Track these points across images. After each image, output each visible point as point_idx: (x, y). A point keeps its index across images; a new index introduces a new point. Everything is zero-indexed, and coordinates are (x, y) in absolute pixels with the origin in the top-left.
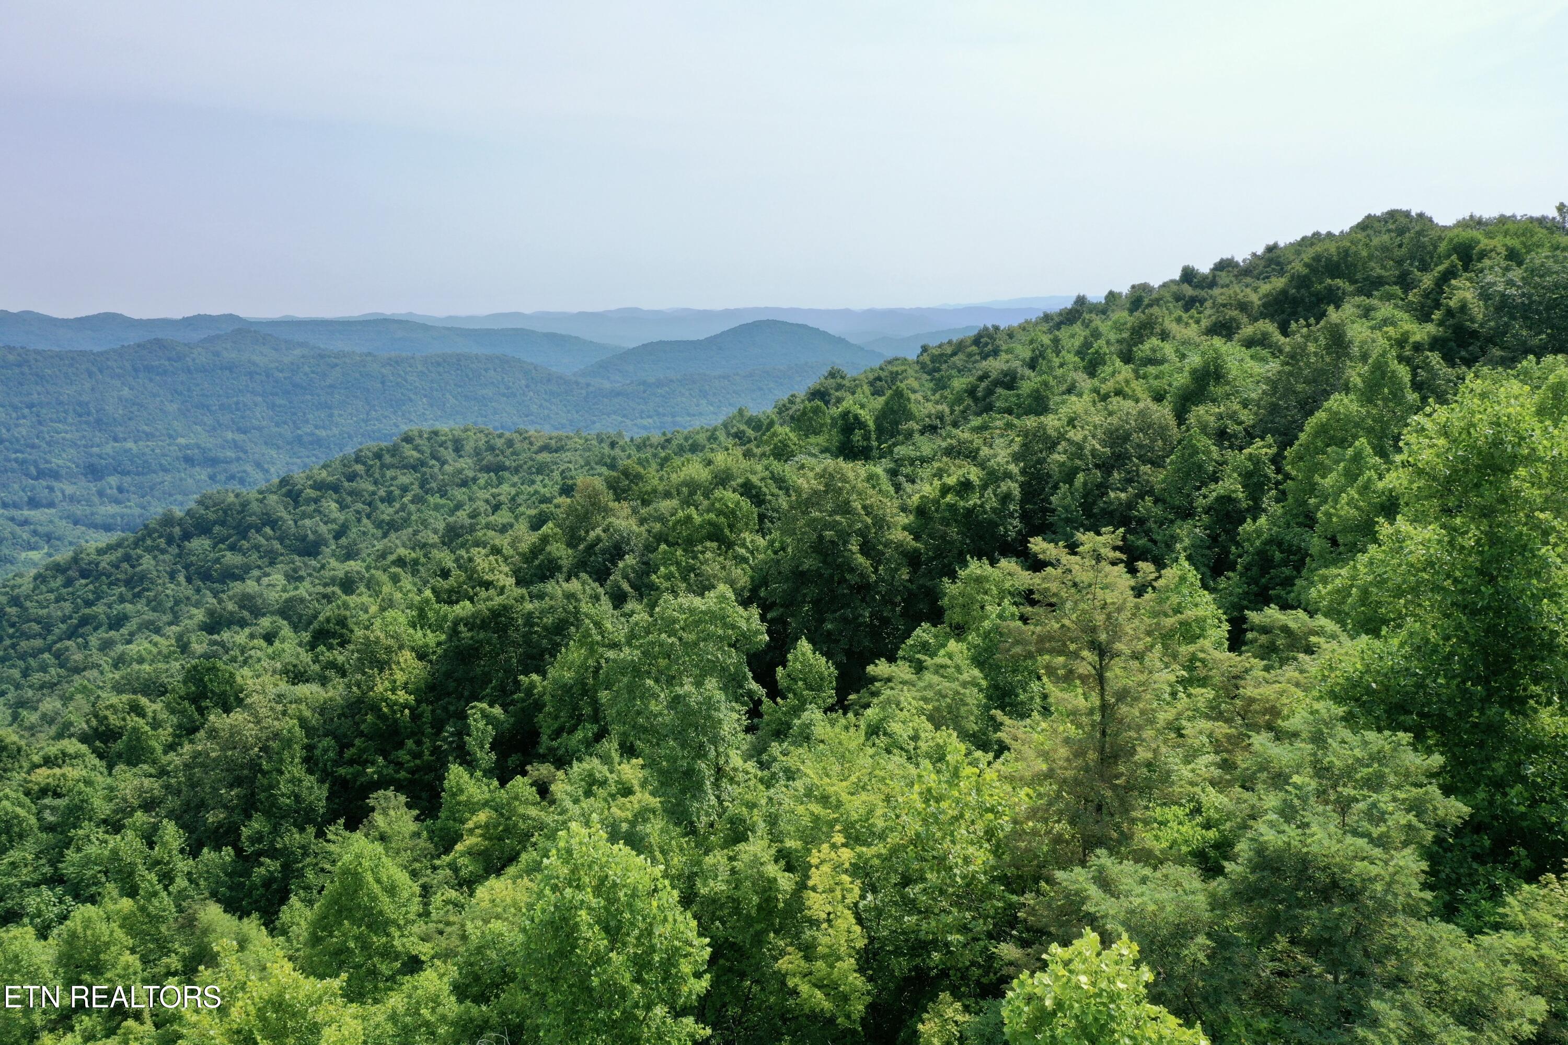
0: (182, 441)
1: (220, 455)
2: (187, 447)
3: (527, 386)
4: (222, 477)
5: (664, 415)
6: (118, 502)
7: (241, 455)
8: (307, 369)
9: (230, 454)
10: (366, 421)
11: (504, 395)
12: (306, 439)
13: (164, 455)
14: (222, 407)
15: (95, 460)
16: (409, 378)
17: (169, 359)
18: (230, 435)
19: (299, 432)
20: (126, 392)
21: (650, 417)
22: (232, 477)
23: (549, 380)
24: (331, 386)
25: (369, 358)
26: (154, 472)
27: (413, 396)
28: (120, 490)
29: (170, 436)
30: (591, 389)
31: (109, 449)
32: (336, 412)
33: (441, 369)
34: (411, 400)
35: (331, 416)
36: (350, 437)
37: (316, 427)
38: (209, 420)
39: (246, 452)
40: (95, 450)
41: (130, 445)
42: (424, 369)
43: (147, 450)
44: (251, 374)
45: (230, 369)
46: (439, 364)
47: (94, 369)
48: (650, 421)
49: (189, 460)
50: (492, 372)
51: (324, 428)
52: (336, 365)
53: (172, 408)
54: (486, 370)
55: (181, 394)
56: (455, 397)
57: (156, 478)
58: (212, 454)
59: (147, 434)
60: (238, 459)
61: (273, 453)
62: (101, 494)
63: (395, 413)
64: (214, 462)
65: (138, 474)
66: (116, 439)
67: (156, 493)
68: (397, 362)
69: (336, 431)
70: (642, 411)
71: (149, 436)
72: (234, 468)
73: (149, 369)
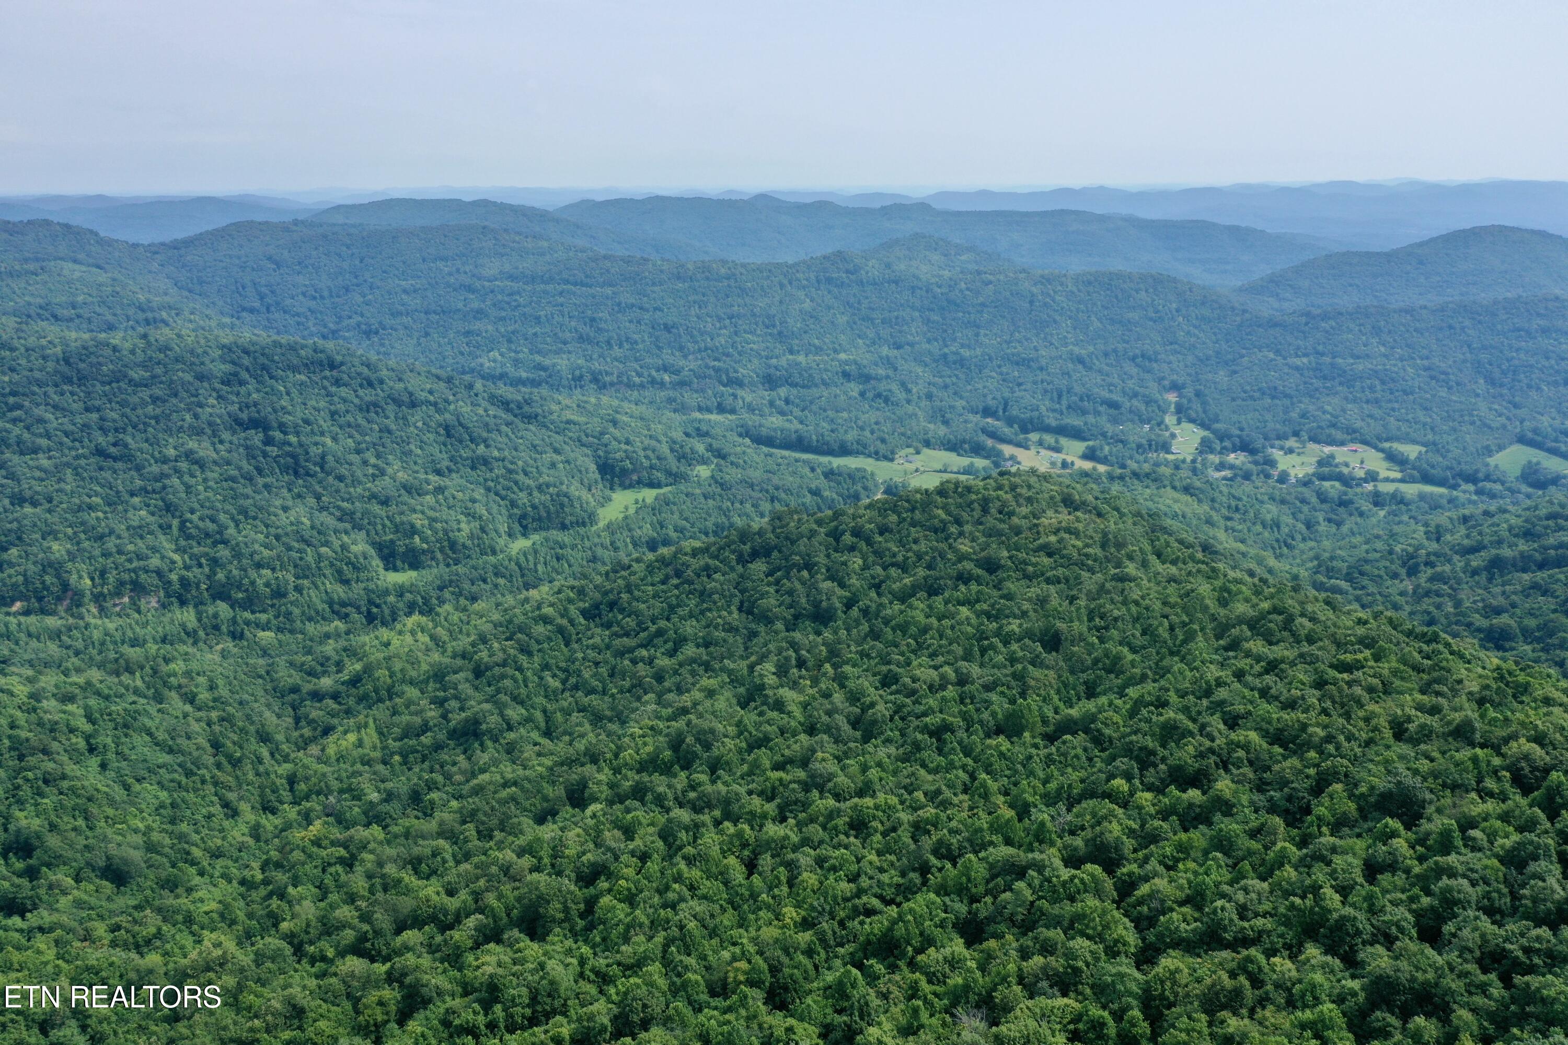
0: (843, 356)
1: (873, 372)
2: (846, 362)
3: (1178, 311)
4: (869, 395)
5: (1322, 354)
6: (782, 413)
7: (891, 372)
8: (963, 286)
9: (881, 372)
10: (1008, 343)
11: (1151, 319)
12: (952, 358)
13: (826, 370)
14: (884, 322)
15: (772, 371)
16: (1058, 298)
17: (847, 272)
18: (885, 351)
19: (946, 350)
20: (807, 305)
21: (1306, 355)
22: (879, 395)
23: (1203, 303)
24: (983, 305)
25: (1023, 275)
26: (816, 386)
27: (1058, 318)
28: (787, 401)
29: (835, 351)
30: (1247, 316)
31: (783, 362)
32: (982, 332)
33: (1091, 289)
34: (1055, 321)
35: (977, 335)
36: (990, 359)
37: (962, 346)
38: (871, 334)
39: (896, 369)
40: (774, 361)
41: (801, 358)
42: (1075, 289)
43: (814, 365)
44: (913, 289)
45: (896, 282)
46: (1090, 283)
47: (785, 282)
48: (1305, 360)
49: (846, 375)
50: (1143, 294)
51: (969, 347)
52: (991, 282)
53: (842, 320)
54: (1137, 291)
55: (851, 306)
56: (1099, 320)
57: (815, 392)
58: (866, 371)
59: (816, 348)
60: (887, 377)
61: (919, 370)
62: (772, 404)
63: (1037, 335)
64: (866, 378)
65: (803, 387)
66: (791, 352)
67: (814, 407)
68: (1048, 280)
69: (979, 351)
70: (1298, 348)
71: (818, 350)
72: (882, 386)
73: (829, 280)
